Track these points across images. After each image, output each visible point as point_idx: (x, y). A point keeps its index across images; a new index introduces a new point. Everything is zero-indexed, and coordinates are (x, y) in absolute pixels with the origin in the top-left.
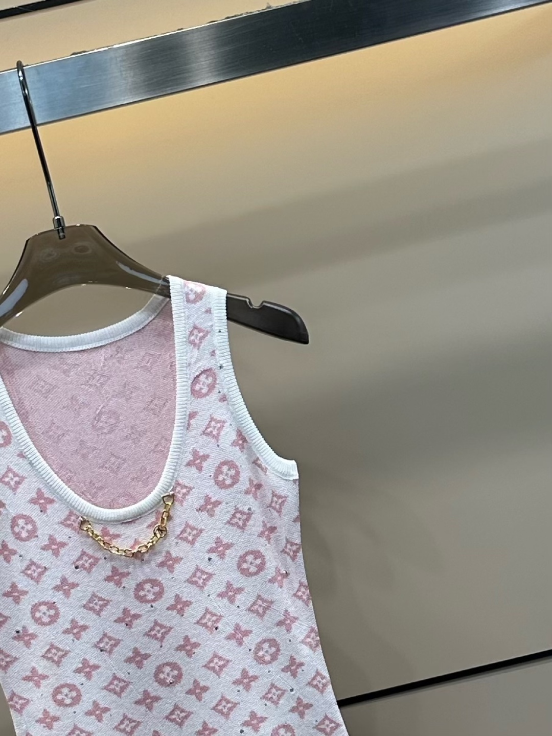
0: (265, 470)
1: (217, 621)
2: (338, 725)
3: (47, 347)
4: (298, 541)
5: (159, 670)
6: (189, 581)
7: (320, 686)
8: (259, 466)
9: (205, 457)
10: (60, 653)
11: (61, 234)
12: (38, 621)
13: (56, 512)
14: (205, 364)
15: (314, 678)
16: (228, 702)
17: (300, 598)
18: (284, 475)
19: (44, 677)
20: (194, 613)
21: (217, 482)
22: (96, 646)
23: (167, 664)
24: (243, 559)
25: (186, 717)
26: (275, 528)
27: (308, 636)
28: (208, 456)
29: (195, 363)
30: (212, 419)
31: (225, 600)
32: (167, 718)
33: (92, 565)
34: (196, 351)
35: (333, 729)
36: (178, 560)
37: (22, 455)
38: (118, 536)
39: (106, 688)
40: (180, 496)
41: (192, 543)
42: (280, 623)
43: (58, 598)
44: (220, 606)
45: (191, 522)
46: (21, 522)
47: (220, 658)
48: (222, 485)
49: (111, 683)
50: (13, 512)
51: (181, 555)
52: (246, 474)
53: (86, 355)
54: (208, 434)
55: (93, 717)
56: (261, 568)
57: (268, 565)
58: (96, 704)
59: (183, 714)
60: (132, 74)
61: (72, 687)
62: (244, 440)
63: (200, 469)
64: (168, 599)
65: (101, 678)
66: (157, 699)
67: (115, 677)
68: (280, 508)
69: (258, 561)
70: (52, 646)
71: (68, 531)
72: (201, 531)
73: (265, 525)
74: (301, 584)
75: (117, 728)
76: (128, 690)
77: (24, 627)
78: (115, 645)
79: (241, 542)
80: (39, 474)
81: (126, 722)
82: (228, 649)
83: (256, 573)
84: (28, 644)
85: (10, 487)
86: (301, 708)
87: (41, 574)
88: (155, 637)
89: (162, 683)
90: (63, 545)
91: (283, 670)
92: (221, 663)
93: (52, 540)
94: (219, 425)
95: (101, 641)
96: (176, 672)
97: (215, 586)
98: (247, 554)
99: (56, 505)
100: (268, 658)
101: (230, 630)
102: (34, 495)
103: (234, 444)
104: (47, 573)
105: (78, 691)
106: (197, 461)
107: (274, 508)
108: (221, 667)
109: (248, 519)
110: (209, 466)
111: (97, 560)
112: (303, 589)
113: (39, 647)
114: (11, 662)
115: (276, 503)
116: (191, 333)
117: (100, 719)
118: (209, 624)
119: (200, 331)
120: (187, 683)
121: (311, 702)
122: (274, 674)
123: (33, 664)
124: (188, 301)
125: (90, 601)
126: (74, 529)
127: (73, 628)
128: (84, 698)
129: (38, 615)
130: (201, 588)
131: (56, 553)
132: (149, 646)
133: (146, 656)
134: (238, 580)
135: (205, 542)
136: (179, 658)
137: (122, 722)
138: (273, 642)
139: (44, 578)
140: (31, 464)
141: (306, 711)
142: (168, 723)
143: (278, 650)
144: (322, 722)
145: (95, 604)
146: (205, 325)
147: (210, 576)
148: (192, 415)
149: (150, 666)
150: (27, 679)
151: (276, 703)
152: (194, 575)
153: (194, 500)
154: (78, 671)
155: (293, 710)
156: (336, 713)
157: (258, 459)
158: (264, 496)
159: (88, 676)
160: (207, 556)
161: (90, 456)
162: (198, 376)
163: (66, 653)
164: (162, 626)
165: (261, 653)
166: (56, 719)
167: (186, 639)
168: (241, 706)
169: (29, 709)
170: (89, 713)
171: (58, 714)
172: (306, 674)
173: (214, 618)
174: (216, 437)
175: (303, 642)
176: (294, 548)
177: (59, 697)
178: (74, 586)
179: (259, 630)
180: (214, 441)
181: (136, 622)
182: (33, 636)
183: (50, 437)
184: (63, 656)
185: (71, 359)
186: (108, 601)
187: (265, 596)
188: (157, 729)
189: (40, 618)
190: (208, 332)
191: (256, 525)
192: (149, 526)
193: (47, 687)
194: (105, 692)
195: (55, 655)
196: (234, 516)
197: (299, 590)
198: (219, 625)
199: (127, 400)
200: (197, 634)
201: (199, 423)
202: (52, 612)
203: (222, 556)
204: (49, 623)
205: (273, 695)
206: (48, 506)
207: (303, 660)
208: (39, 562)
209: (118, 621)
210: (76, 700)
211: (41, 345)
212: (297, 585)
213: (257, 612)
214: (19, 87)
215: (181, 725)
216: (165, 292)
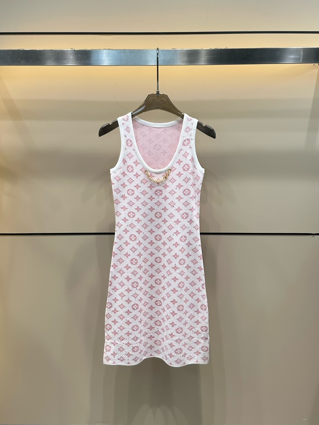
0: (196, 169)
1: (174, 205)
2: (199, 240)
3: (147, 124)
4: (200, 189)
5: (156, 213)
6: (170, 193)
7: (197, 228)
8: (195, 167)
9: (182, 162)
10: (132, 203)
11: (158, 95)
12: (128, 194)
13: (140, 167)
14: (188, 137)
15: (196, 226)
16: (172, 226)
17: (197, 204)
18: (201, 172)
19: (127, 209)
20: (169, 201)
21: (183, 169)
22: (142, 204)
23: (159, 212)
24: (185, 190)
25: (160, 227)
26: (195, 185)
27: (197, 215)
28: (182, 161)
29: (186, 136)
30: (186, 152)
31: (178, 200)
32: (155, 226)
33: (145, 182)
34: (186, 133)
35: (197, 240)
36: (168, 186)
37: (134, 150)
38: (154, 176)
39: (142, 215)
40: (173, 170)
41: (173, 183)
42: (190, 210)
43: (135, 189)
44: (176, 201)
45: (174, 178)
46: (130, 167)
47: (172, 215)
48: (184, 170)
49: (143, 214)
50: (128, 164)
51: (169, 185)
52: (191, 169)
53: (157, 129)
54: (184, 156)
55: (137, 222)
56: (189, 194)
57: (191, 194)
58: (138, 219)
59: (160, 226)
60: (186, 58)
61: (133, 213)
62: (193, 160)
63: (180, 164)
64: (163, 196)
65: (141, 212)
66: (154, 221)
67: (145, 213)
68: (198, 180)
69: (189, 192)
70: (131, 201)
71: (141, 172)
72: (176, 180)
73: (193, 183)
74: (198, 201)
75: (142, 226)
76: (147, 217)
77: (124, 195)
78: (147, 204)
79: (186, 186)
80: (138, 157)
81: (145, 225)
82: (175, 213)
83: (187, 195)
84: (124, 199)
85: (129, 158)
86: (190, 233)
87: (132, 182)
88: (157, 205)
89: (156, 217)
90: (139, 175)
91: (188, 222)
92: (172, 216)
93: (137, 174)
94: (187, 154)
95: (143, 202)
96: (160, 215)
97: (176, 196)
98: (186, 189)
99: (140, 165)
100: (185, 217)
101: (177, 208)
102: (135, 161)
103: (190, 160)
104: (134, 182)
105: (135, 214)
106: (179, 162)
107: (196, 179)
108: (172, 217)
109: (189, 180)
110: (182, 164)
111: (147, 181)
112: (198, 202)
113: (127, 201)
114: (119, 203)
115: (197, 178)
116: (186, 129)
117: (139, 223)
118: (172, 205)
119: (189, 128)
120: (163, 218)
121: (193, 232)
122: (185, 222)
123: (124, 205)
124: (188, 120)
125: (143, 192)
126: (143, 172)
127: (137, 197)
128: (136, 216)
129: (129, 192)
130: (172, 195)
131: (137, 177)
132: (155, 207)
133: (154, 209)
134: (182, 195)
135: (176, 184)
136: (162, 212)
137: (144, 225)
138: (187, 214)
139: (132, 183)
140: (136, 153)
141: (191, 234)
142: (155, 227)
143: (188, 216)
144: (195, 238)
145: (144, 193)
146: (191, 127)
147: (175, 193)
148: (181, 150)
149: (154, 212)
150: (122, 208)
151: (184, 230)
152: (171, 191)
153: (176, 172)
154: (136, 209)
155: (188, 233)
156: (199, 236)
157: (195, 165)
158: (194, 176)
159: (138, 211)
160: (176, 187)
161: (151, 155)
162: (185, 140)
163: (134, 204)
164: (160, 202)
165: (183, 216)
166: (127, 220)
167: (165, 207)
168: (175, 228)
169: (121, 216)
170: (136, 221)
171: (128, 219)
172: (194, 224)
173: (174, 204)
174: (186, 157)
175: (195, 216)
176: (199, 191)
177: (130, 215)
178: (140, 187)
179: (184, 210)
180: (185, 158)
181: (153, 200)
182: (126, 197)
183: (142, 148)
184: (133, 204)
185: (153, 129)
186: (148, 193)
187: (188, 201)
188: (152, 228)
189: (129, 193)
190: (191, 129)
191: (190, 182)
192: (163, 176)
193: (127, 211)
194: (141, 216)
195: (131, 204)
196: (185, 179)
197: (197, 202)
198: (174, 206)
199: (164, 143)
200: (168, 207)
201: (183, 152)
202: (133, 192)
203: (180, 188)
204: (131, 195)
205: (184, 227)
206: (138, 165)
207: (194, 221)
208: (132, 179)
209: (149, 198)
210: (134, 216)
211: (146, 123)
212: (197, 201)
213: (185, 205)
214: (156, 54)
215: (158, 229)
216: (182, 117)
